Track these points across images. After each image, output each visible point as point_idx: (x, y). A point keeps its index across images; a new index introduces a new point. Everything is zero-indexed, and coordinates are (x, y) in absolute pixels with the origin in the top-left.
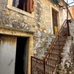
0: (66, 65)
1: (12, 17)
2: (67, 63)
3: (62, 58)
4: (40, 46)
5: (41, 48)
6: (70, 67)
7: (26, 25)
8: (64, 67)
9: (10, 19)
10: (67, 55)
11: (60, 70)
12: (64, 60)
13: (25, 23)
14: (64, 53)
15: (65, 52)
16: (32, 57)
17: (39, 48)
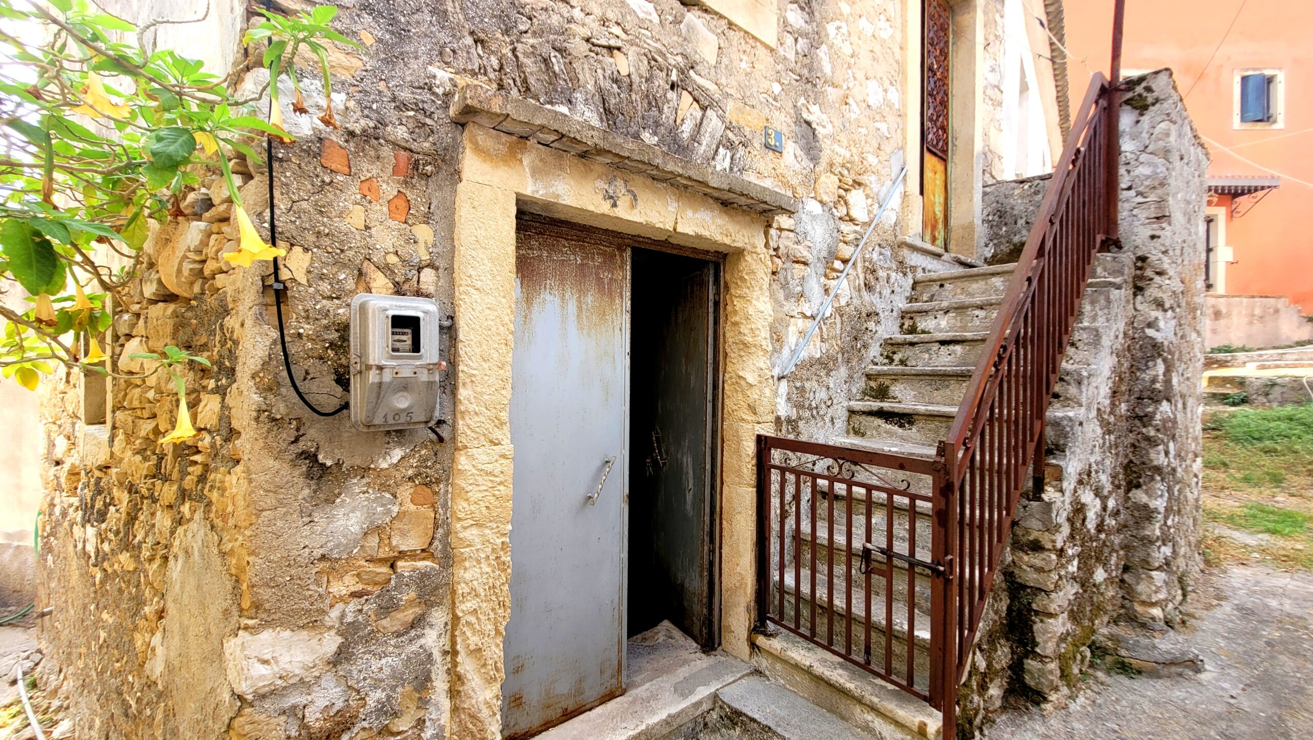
0: (1079, 509)
1: (592, 26)
2: (1087, 497)
3: (1058, 449)
4: (815, 350)
5: (825, 364)
6: (1100, 528)
7: (714, 124)
8: (1066, 530)
9: (578, 47)
10: (1093, 430)
11: (1036, 547)
12: (1072, 466)
13: (704, 104)
14: (1068, 401)
15: (1086, 394)
16: (764, 444)
17: (811, 363)
